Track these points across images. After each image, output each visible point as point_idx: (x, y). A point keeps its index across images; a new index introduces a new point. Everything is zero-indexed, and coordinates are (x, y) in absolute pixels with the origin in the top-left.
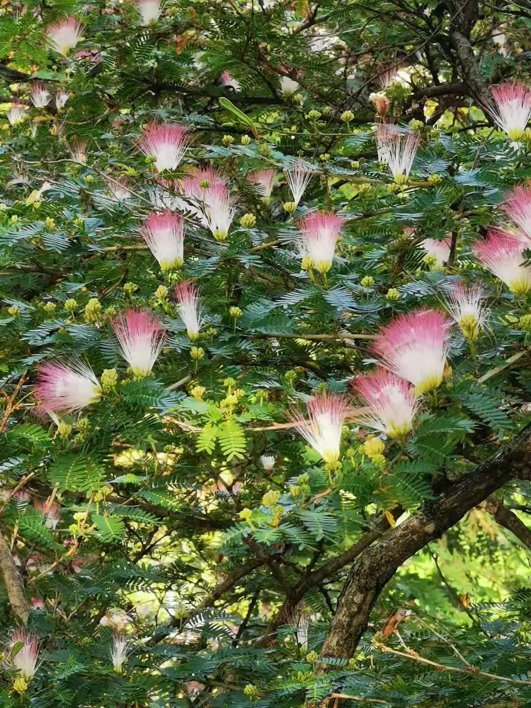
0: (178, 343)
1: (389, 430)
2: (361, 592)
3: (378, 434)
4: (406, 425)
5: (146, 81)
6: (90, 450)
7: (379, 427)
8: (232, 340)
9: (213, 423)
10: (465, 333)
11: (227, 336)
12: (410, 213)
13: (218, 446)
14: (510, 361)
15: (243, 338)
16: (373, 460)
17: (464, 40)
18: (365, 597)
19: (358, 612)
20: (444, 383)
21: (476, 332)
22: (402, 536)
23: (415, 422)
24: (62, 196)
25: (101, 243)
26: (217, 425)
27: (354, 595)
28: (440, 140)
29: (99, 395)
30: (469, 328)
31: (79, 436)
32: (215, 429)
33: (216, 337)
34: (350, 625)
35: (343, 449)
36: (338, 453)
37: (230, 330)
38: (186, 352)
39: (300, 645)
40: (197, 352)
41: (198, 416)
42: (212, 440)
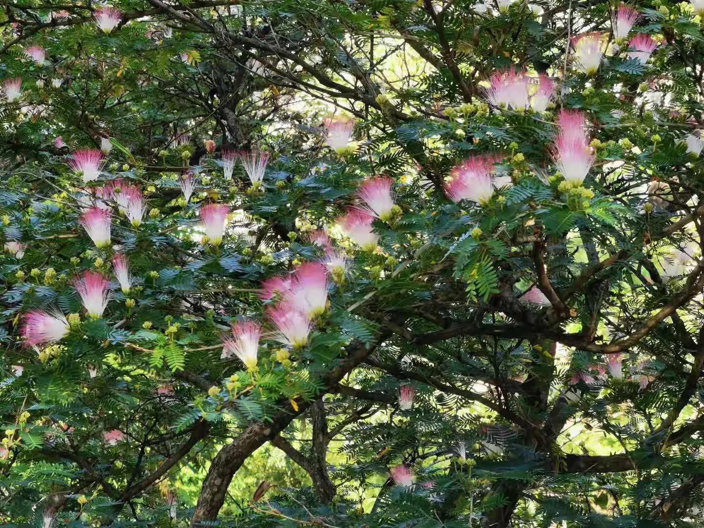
0: (118, 297)
1: (292, 343)
2: (220, 477)
3: (284, 346)
4: (303, 339)
5: (8, 142)
6: (63, 370)
7: (285, 342)
8: (153, 294)
9: (160, 346)
10: (336, 279)
11: (149, 291)
12: (269, 206)
13: (165, 363)
14: (366, 297)
15: (161, 293)
16: (283, 364)
17: (231, 113)
18: (223, 481)
19: (218, 492)
20: (325, 312)
21: (343, 278)
22: (248, 438)
23: (309, 336)
24: (9, 203)
25: (43, 234)
26: (163, 347)
27: (215, 479)
28: (280, 159)
29: (69, 331)
30: (339, 276)
31: (55, 361)
32: (162, 351)
33: (142, 292)
34: (212, 500)
35: (259, 358)
36: (256, 361)
37: (151, 288)
38: (123, 302)
39: (172, 518)
40: (130, 302)
41: (150, 342)
42: (161, 358)
